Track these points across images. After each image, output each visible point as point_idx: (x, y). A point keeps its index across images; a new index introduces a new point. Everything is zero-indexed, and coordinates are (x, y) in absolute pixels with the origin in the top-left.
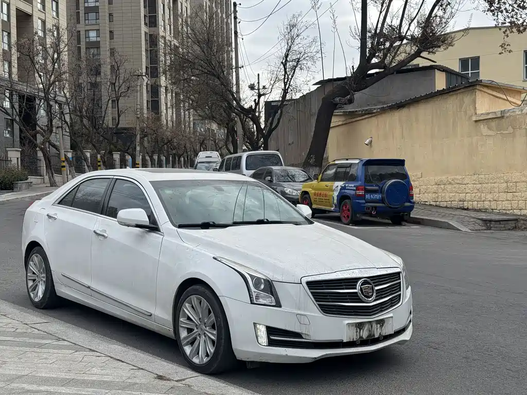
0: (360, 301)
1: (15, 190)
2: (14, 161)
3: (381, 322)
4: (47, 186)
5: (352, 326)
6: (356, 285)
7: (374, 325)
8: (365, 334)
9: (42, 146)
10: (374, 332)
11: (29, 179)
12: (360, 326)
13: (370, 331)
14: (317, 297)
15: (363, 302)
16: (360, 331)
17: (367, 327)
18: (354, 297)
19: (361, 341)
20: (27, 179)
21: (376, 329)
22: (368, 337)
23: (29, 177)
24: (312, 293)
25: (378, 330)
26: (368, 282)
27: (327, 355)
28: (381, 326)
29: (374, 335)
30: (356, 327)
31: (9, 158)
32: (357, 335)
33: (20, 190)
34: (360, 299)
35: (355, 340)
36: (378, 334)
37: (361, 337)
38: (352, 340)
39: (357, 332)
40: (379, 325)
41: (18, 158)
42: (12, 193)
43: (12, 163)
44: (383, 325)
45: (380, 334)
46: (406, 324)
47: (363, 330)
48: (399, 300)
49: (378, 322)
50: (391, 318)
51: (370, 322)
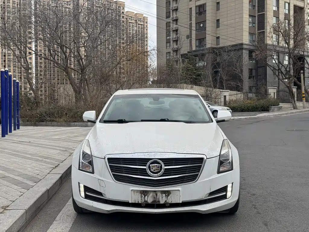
0: (147, 175)
1: (270, 111)
2: (272, 95)
3: (168, 193)
4: (291, 109)
5: (136, 192)
6: (147, 163)
7: (159, 194)
8: (150, 199)
9: (288, 85)
10: (159, 198)
11: (280, 105)
12: (144, 193)
13: (154, 198)
14: (113, 169)
15: (150, 176)
16: (145, 197)
17: (151, 195)
18: (143, 172)
19: (146, 204)
20: (279, 105)
21: (161, 197)
22: (152, 202)
23: (280, 103)
24: (110, 166)
25: (164, 198)
26: (158, 162)
27: (117, 210)
28: (167, 196)
29: (159, 202)
30: (141, 193)
31: (269, 93)
32: (141, 199)
33: (273, 111)
34: (147, 174)
35: (140, 202)
36: (164, 201)
37: (146, 201)
38: (137, 202)
39: (142, 197)
40: (164, 195)
41: (274, 93)
42: (268, 113)
43: (271, 96)
44: (168, 195)
45: (166, 201)
46: (202, 198)
47: (148, 197)
48: (194, 179)
49: (163, 192)
50: (179, 191)
51: (155, 191)
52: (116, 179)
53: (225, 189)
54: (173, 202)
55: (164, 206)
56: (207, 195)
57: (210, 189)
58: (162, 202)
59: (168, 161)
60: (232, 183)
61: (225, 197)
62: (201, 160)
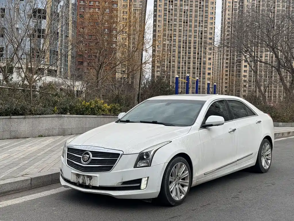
3: (90, 177)
5: (74, 174)
6: (82, 154)
7: (86, 178)
8: (81, 181)
10: (85, 181)
12: (78, 175)
13: (83, 180)
15: (81, 163)
16: (78, 178)
17: (81, 177)
18: (79, 160)
19: (79, 184)
21: (86, 180)
22: (82, 183)
25: (88, 181)
26: (88, 153)
28: (90, 180)
29: (86, 183)
30: (76, 175)
32: (77, 180)
34: (81, 161)
35: (76, 182)
36: (88, 184)
37: (79, 182)
38: (74, 182)
39: (77, 178)
40: (88, 179)
44: (91, 179)
45: (89, 183)
46: (114, 185)
47: (80, 179)
48: (109, 169)
49: (88, 176)
50: (96, 177)
51: (84, 175)
52: (68, 164)
53: (139, 181)
54: (93, 185)
55: (88, 187)
56: (119, 184)
57: (122, 179)
58: (87, 184)
59: (95, 154)
60: (148, 177)
61: (139, 188)
62: (117, 155)
